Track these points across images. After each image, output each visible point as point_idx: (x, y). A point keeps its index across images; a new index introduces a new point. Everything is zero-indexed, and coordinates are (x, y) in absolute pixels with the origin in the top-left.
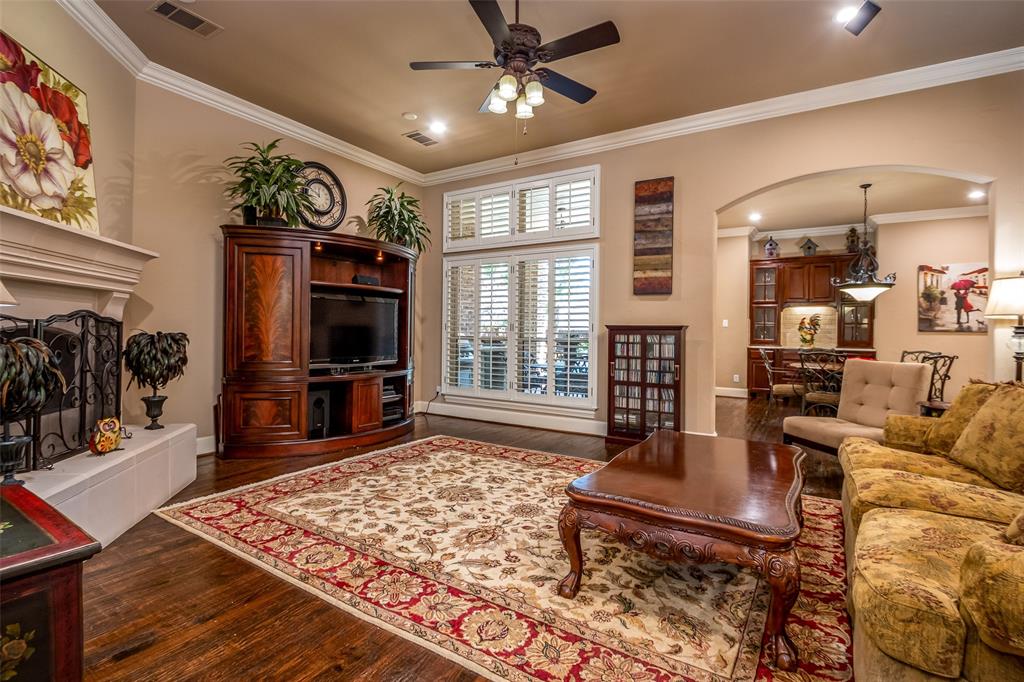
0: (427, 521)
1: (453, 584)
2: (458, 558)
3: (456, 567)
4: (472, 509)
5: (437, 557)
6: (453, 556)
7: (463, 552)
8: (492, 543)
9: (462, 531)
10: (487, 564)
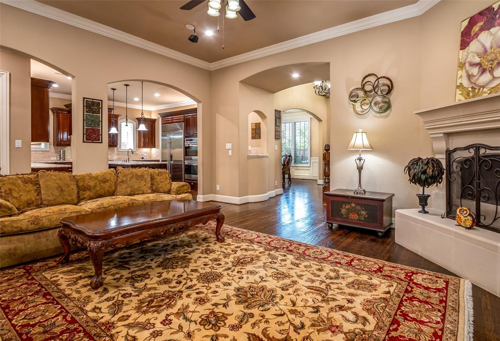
0: (277, 270)
1: (260, 244)
2: (258, 252)
3: (259, 249)
4: (248, 278)
5: (267, 253)
6: (260, 253)
7: (256, 254)
8: (241, 257)
9: (255, 263)
10: (246, 250)
